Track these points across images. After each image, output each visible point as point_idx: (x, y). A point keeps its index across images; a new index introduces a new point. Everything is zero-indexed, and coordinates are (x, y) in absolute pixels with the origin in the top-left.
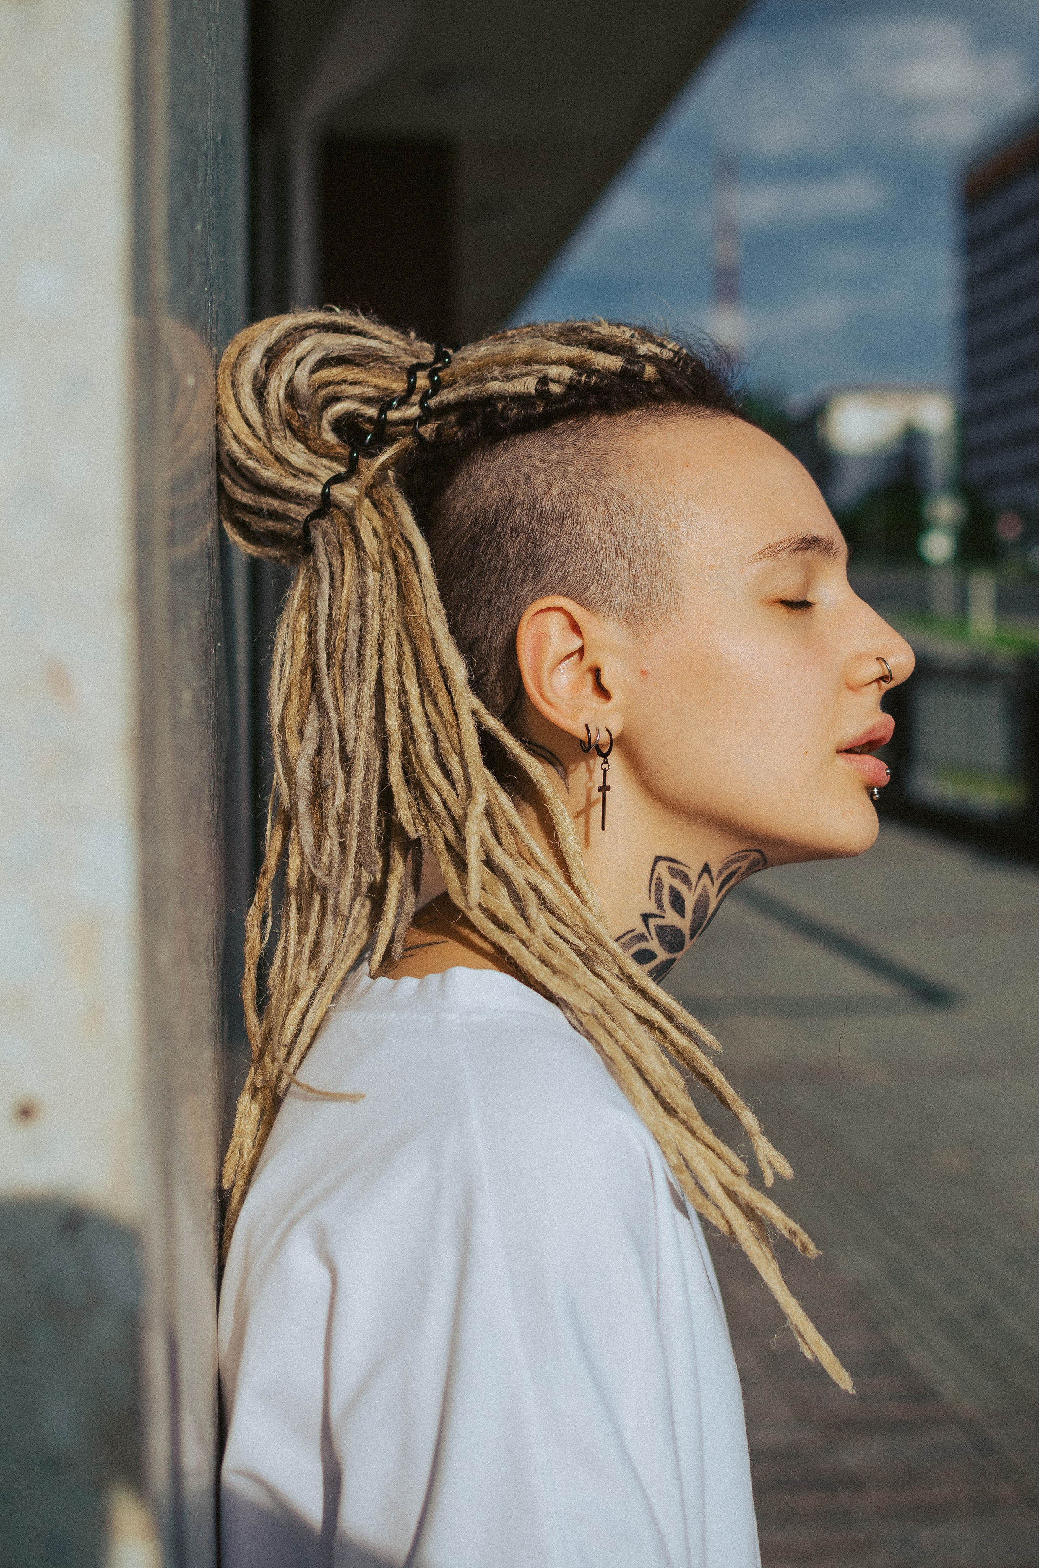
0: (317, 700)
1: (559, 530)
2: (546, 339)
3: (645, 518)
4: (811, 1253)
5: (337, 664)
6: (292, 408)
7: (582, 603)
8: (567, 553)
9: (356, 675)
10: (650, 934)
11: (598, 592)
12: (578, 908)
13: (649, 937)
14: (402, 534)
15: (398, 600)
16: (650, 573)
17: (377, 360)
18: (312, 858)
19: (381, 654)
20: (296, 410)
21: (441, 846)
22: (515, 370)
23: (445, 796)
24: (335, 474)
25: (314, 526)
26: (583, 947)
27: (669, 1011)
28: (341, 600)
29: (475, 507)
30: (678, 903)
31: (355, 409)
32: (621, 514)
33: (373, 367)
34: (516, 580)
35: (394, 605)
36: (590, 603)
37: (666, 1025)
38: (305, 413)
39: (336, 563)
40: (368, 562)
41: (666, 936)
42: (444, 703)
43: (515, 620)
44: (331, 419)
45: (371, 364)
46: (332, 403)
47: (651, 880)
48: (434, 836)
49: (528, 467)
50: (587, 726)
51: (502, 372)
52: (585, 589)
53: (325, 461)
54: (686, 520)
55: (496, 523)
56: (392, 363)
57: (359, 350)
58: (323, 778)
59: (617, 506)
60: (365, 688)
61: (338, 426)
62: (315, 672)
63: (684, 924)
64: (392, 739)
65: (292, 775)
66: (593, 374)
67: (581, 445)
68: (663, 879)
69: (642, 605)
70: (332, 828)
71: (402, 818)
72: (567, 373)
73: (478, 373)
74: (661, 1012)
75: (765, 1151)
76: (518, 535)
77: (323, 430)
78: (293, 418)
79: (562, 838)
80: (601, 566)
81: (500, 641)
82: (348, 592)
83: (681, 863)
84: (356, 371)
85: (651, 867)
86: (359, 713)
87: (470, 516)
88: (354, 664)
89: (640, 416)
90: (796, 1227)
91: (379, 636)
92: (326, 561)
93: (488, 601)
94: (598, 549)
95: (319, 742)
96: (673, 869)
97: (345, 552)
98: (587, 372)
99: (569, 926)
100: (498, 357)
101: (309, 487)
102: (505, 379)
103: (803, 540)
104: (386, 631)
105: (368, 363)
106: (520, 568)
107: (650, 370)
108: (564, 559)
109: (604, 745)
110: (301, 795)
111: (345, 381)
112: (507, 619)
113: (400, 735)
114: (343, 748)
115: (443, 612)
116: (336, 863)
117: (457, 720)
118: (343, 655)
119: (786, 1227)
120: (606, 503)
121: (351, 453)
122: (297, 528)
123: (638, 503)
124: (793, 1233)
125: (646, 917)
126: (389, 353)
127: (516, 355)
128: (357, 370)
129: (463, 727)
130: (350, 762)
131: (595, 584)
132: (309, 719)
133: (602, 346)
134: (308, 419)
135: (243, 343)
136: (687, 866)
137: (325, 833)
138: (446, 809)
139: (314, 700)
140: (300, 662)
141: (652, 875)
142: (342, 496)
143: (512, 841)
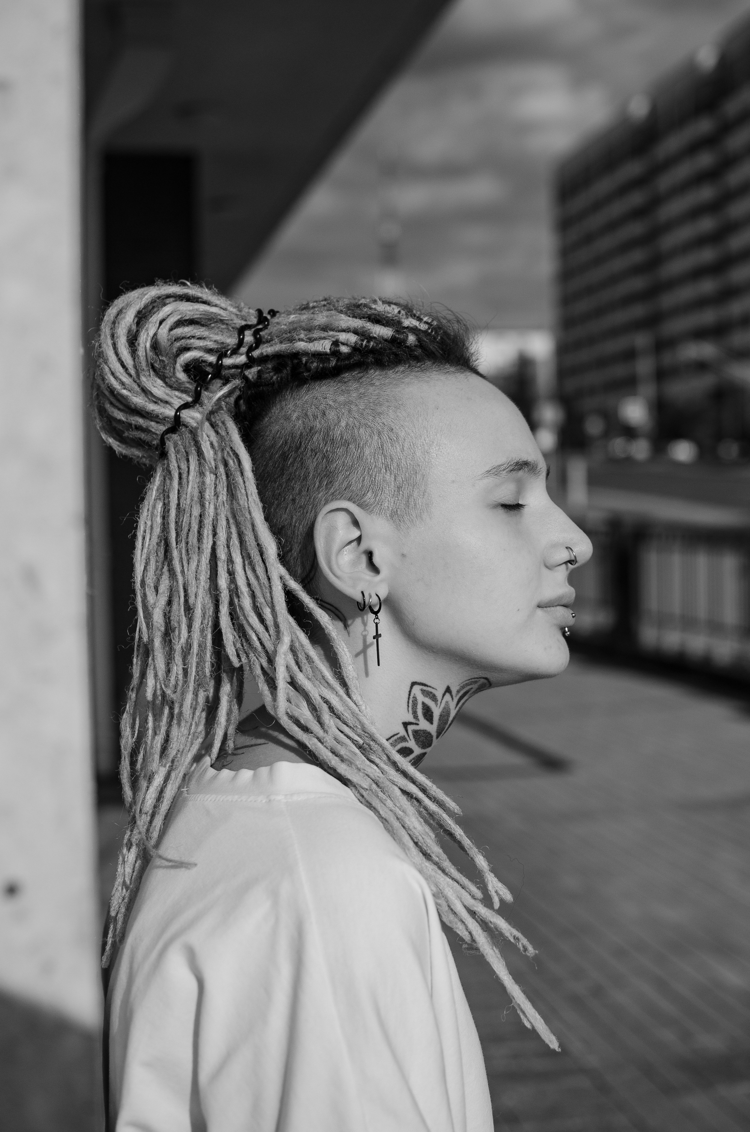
0: (168, 566)
1: (346, 452)
2: (338, 312)
3: (406, 445)
4: (530, 952)
5: (183, 541)
6: (155, 355)
7: (360, 505)
8: (351, 469)
9: (197, 549)
10: (409, 736)
11: (373, 497)
12: (357, 714)
13: (408, 738)
14: (231, 448)
15: (227, 495)
16: (410, 484)
17: (216, 322)
18: (164, 680)
19: (215, 534)
20: (158, 356)
21: (258, 671)
22: (316, 334)
23: (261, 636)
24: (184, 403)
25: (168, 439)
26: (361, 742)
27: (423, 786)
28: (187, 494)
29: (285, 432)
30: (428, 714)
31: (200, 357)
32: (390, 442)
33: (214, 327)
34: (314, 486)
35: (225, 499)
36: (367, 505)
37: (421, 795)
38: (164, 358)
39: (184, 466)
40: (207, 467)
41: (420, 737)
42: (260, 571)
43: (312, 514)
44: (183, 364)
45: (213, 325)
46: (183, 351)
47: (409, 698)
48: (253, 664)
49: (324, 405)
50: (362, 593)
51: (306, 335)
52: (363, 495)
53: (177, 393)
54: (435, 448)
55: (301, 443)
56: (227, 324)
57: (204, 314)
58: (172, 623)
59: (387, 436)
60: (203, 558)
61: (187, 368)
62: (167, 545)
63: (432, 728)
64: (222, 595)
65: (150, 619)
66: (372, 341)
67: (362, 390)
68: (417, 698)
69: (403, 508)
70: (178, 658)
71: (229, 652)
72: (353, 338)
73: (289, 335)
74: (417, 786)
75: (493, 883)
76: (316, 454)
77: (176, 371)
78: (156, 361)
79: (344, 667)
80: (375, 479)
81: (301, 529)
82: (192, 488)
83: (430, 687)
84: (201, 330)
85: (408, 689)
86: (198, 576)
87: (282, 438)
88: (195, 540)
89: (403, 371)
90: (518, 934)
91: (213, 520)
92: (176, 465)
93: (294, 500)
94: (373, 466)
95: (170, 595)
96: (424, 690)
97: (190, 460)
98: (367, 339)
99: (350, 727)
100: (303, 324)
101: (166, 411)
102: (308, 340)
103: (517, 463)
104: (219, 517)
105: (211, 324)
106: (317, 478)
107: (412, 339)
108: (348, 473)
109: (375, 605)
110: (156, 634)
111: (193, 337)
112: (307, 513)
113: (228, 592)
114: (186, 601)
115: (260, 505)
116: (180, 683)
117: (270, 583)
118: (188, 533)
119: (511, 935)
120: (379, 434)
121: (196, 388)
122: (156, 439)
123: (402, 434)
124: (517, 939)
125: (406, 725)
126: (226, 317)
127: (316, 323)
128: (203, 329)
129: (274, 588)
130: (191, 611)
131: (371, 491)
132: (162, 579)
133: (377, 319)
134: (166, 363)
135: (120, 307)
136: (435, 689)
137: (173, 662)
138: (261, 645)
139: (166, 565)
140: (156, 537)
141: (409, 695)
142: (189, 419)
143: (309, 669)
